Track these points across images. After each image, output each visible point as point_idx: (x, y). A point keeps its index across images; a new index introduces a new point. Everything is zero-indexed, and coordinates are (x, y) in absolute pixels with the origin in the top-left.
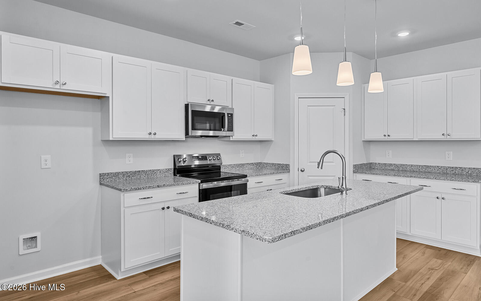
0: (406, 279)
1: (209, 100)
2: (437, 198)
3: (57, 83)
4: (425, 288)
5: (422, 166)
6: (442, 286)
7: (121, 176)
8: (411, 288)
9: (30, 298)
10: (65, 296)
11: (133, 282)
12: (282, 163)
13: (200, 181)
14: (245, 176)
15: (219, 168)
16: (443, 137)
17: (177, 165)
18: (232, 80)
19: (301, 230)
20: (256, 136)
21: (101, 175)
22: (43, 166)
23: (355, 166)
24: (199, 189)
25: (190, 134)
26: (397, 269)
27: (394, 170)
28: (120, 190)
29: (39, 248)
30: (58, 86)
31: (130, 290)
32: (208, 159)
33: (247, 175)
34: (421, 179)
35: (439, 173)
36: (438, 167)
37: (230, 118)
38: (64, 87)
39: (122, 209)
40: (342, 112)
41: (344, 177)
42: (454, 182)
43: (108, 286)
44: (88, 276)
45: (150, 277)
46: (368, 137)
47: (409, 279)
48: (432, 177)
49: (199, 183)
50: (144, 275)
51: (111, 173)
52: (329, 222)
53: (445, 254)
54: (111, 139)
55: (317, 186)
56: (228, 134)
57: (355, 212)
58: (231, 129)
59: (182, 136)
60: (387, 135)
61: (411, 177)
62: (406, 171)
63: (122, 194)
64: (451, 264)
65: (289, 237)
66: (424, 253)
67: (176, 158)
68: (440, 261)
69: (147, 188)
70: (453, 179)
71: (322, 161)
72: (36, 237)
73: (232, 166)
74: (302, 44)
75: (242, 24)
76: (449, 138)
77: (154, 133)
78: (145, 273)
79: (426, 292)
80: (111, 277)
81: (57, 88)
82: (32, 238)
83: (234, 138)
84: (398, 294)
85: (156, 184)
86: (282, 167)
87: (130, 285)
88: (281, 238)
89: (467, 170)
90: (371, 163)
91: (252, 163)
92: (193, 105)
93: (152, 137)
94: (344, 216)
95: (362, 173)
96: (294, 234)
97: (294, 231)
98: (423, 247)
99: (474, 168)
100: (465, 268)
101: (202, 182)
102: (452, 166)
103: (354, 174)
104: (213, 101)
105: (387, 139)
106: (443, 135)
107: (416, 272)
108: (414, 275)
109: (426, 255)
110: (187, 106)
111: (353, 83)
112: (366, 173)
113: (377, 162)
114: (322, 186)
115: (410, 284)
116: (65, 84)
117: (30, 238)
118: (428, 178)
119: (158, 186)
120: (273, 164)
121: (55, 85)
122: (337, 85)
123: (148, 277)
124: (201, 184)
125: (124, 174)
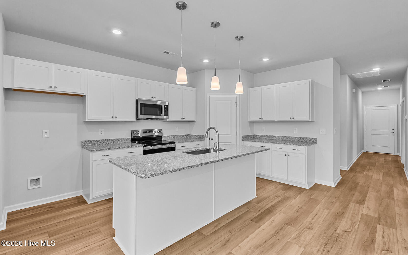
0: (258, 202)
1: (152, 97)
2: (286, 155)
3: (51, 87)
4: (268, 207)
5: (281, 137)
6: (277, 206)
7: (95, 142)
8: (260, 207)
9: (31, 215)
10: (53, 214)
11: (97, 205)
12: (200, 135)
13: (143, 145)
14: (174, 143)
15: (161, 137)
16: (290, 119)
17: (133, 136)
18: (168, 85)
19: (168, 172)
20: (184, 118)
21: (82, 142)
22: (44, 136)
23: (243, 137)
24: (143, 150)
25: (139, 118)
26: (257, 196)
27: (267, 139)
28: (90, 150)
29: (41, 185)
30: (51, 89)
31: (94, 210)
32: (153, 133)
33: (175, 142)
34: (277, 144)
35: (290, 141)
36: (289, 137)
37: (166, 108)
38: (56, 90)
39: (91, 162)
40: (235, 104)
41: (217, 142)
42: (294, 146)
43: (82, 207)
44: (71, 202)
45: (108, 202)
46: (252, 119)
47: (260, 202)
48: (283, 143)
49: (143, 147)
50: (106, 201)
51: (89, 141)
52: (191, 167)
53: (288, 188)
54: (87, 120)
55: (209, 148)
56: (165, 117)
57: (212, 162)
58: (166, 114)
59: (135, 119)
60: (261, 119)
61: (272, 143)
62: (272, 139)
63: (91, 153)
64: (289, 193)
65: (158, 175)
66: (277, 187)
67: (132, 131)
68: (283, 192)
69: (108, 149)
70: (293, 144)
71: (207, 133)
72: (39, 179)
73: (170, 137)
74: (182, 67)
75: (168, 53)
76: (293, 120)
77: (115, 116)
78: (106, 200)
79: (267, 209)
80: (85, 202)
81: (51, 90)
82: (37, 179)
83: (169, 120)
84: (250, 210)
85: (114, 147)
86: (200, 137)
87: (94, 207)
88: (152, 176)
89: (305, 139)
90: (254, 135)
91: (183, 135)
92: (141, 100)
93: (114, 119)
94: (203, 164)
95: (247, 141)
96: (163, 174)
97: (163, 172)
98: (278, 184)
99: (308, 138)
100: (296, 195)
101: (145, 146)
102: (297, 137)
103: (243, 141)
104: (155, 98)
105: (261, 120)
106: (290, 118)
107: (266, 198)
108: (264, 200)
109: (277, 188)
110: (137, 101)
111: (220, 89)
112: (248, 141)
113: (258, 134)
114: (212, 148)
115: (260, 205)
116: (56, 88)
117: (35, 179)
118: (280, 144)
119: (115, 148)
120: (195, 135)
121: (49, 88)
122: (211, 89)
123: (107, 202)
124: (144, 147)
125: (97, 141)
